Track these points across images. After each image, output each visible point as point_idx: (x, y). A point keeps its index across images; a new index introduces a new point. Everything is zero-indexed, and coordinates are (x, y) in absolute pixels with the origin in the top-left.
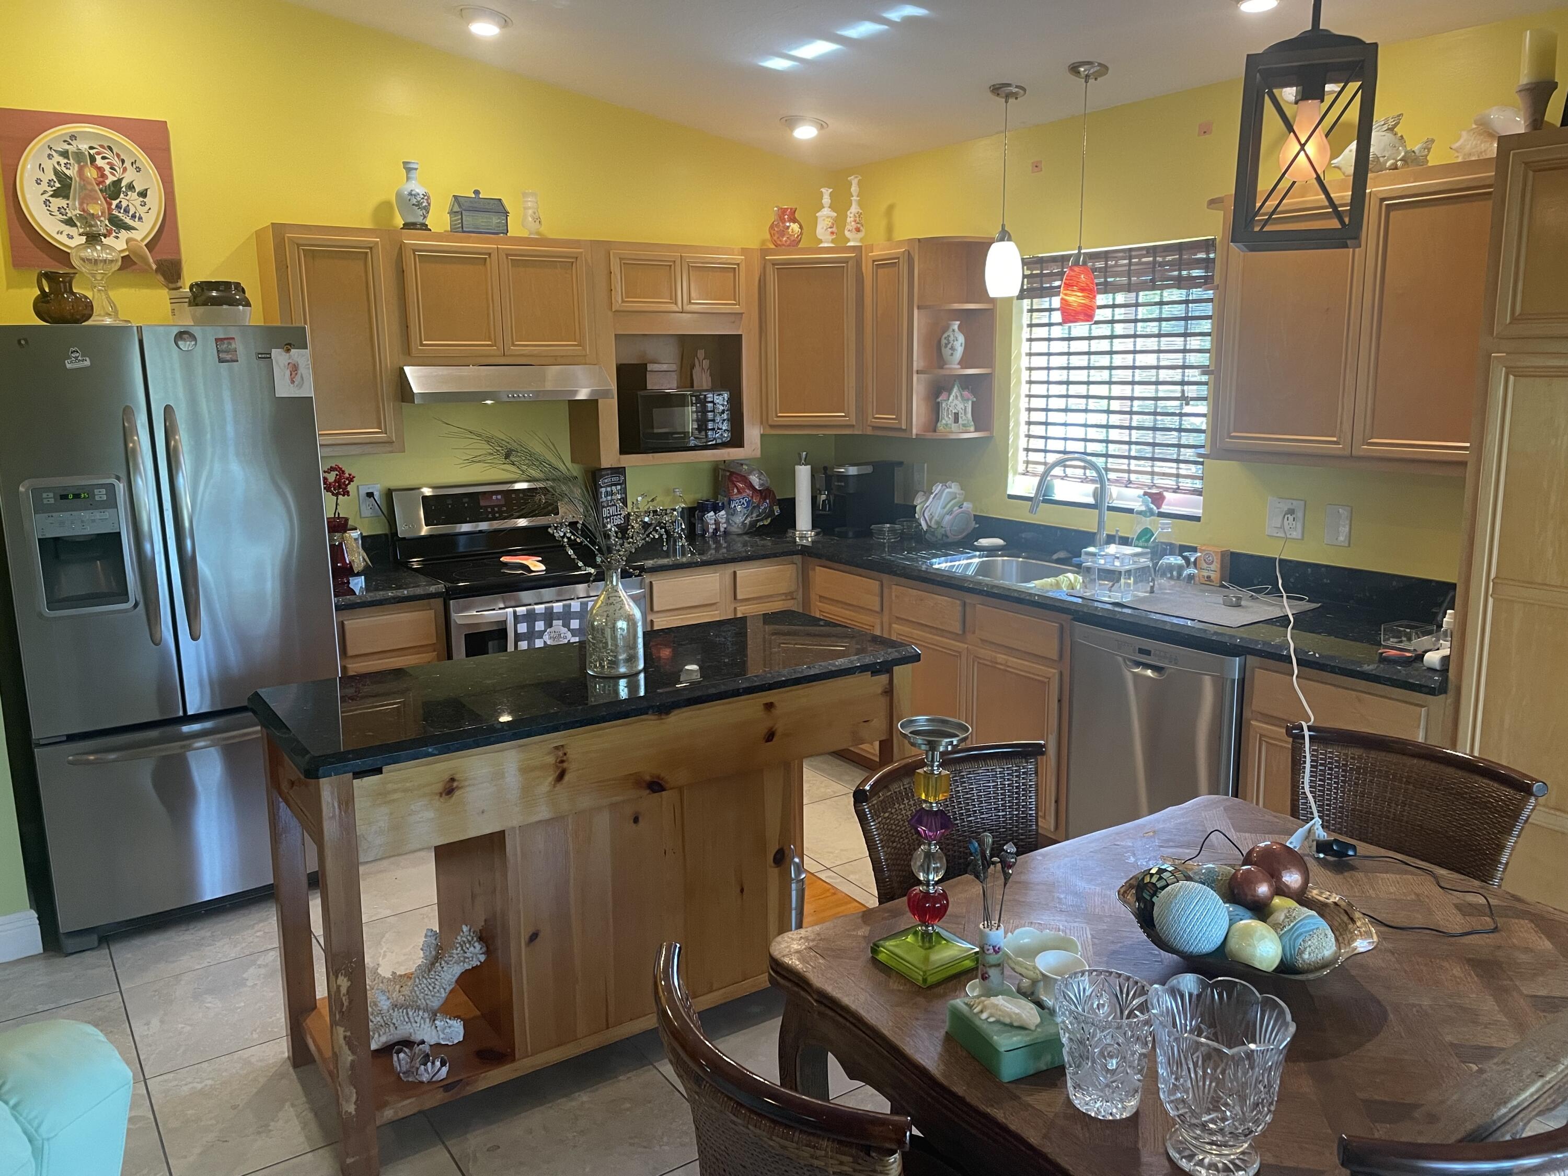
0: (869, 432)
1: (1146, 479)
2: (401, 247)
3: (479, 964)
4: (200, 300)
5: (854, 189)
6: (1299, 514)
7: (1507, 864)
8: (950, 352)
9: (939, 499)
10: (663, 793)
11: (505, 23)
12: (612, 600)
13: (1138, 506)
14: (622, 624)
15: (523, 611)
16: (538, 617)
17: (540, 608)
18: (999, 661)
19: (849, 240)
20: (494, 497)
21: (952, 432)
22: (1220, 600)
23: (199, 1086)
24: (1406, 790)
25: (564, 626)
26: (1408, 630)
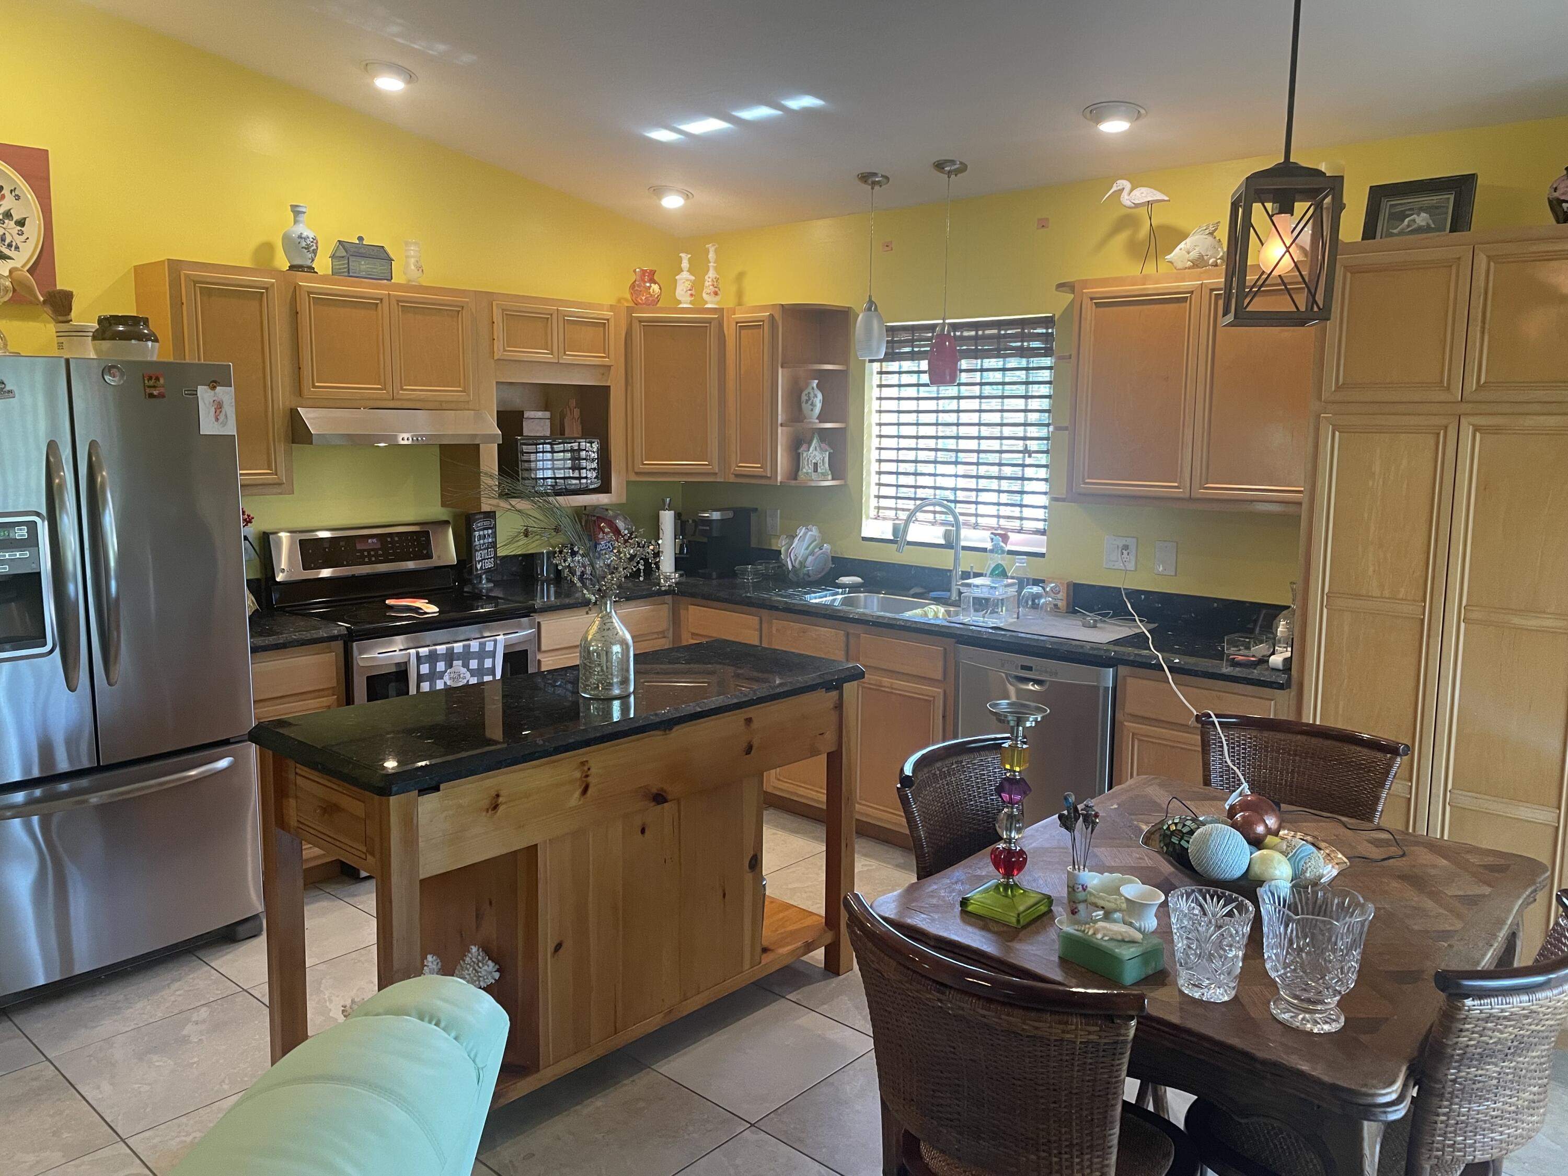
0: (732, 479)
1: (993, 522)
2: (296, 288)
3: (493, 981)
4: (108, 334)
5: (711, 256)
6: (1133, 549)
7: (1382, 811)
8: (811, 407)
9: (804, 540)
10: (665, 804)
11: (410, 77)
12: (606, 627)
13: (989, 546)
14: (616, 649)
15: (425, 652)
16: (440, 657)
17: (441, 649)
18: (886, 684)
19: (706, 303)
20: (370, 541)
21: (813, 480)
22: (1081, 623)
23: (189, 1139)
24: (1294, 761)
25: (463, 666)
26: (1248, 640)
